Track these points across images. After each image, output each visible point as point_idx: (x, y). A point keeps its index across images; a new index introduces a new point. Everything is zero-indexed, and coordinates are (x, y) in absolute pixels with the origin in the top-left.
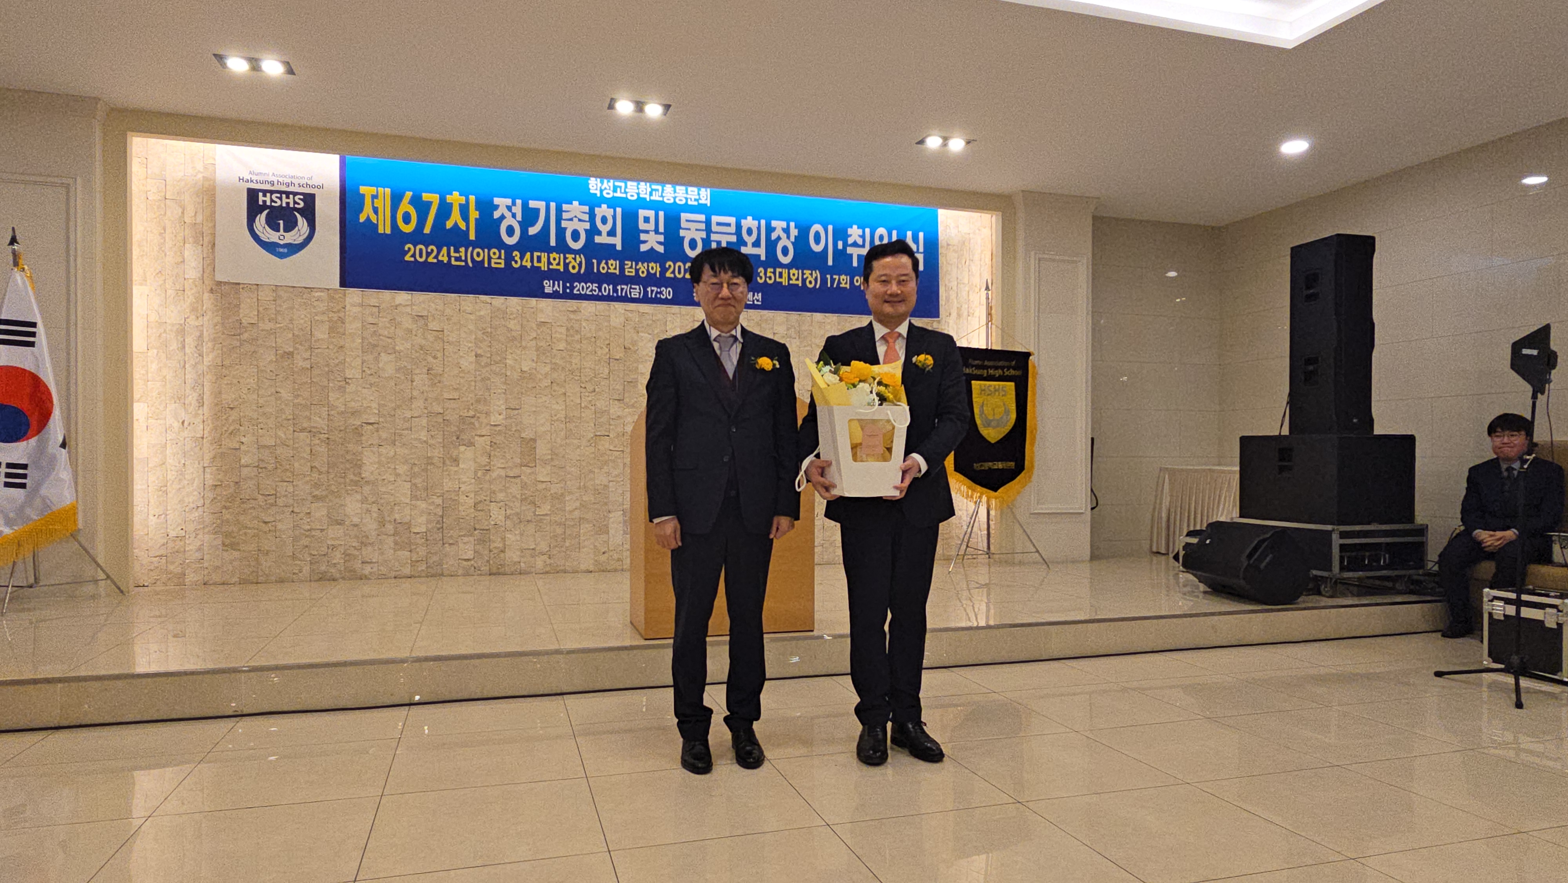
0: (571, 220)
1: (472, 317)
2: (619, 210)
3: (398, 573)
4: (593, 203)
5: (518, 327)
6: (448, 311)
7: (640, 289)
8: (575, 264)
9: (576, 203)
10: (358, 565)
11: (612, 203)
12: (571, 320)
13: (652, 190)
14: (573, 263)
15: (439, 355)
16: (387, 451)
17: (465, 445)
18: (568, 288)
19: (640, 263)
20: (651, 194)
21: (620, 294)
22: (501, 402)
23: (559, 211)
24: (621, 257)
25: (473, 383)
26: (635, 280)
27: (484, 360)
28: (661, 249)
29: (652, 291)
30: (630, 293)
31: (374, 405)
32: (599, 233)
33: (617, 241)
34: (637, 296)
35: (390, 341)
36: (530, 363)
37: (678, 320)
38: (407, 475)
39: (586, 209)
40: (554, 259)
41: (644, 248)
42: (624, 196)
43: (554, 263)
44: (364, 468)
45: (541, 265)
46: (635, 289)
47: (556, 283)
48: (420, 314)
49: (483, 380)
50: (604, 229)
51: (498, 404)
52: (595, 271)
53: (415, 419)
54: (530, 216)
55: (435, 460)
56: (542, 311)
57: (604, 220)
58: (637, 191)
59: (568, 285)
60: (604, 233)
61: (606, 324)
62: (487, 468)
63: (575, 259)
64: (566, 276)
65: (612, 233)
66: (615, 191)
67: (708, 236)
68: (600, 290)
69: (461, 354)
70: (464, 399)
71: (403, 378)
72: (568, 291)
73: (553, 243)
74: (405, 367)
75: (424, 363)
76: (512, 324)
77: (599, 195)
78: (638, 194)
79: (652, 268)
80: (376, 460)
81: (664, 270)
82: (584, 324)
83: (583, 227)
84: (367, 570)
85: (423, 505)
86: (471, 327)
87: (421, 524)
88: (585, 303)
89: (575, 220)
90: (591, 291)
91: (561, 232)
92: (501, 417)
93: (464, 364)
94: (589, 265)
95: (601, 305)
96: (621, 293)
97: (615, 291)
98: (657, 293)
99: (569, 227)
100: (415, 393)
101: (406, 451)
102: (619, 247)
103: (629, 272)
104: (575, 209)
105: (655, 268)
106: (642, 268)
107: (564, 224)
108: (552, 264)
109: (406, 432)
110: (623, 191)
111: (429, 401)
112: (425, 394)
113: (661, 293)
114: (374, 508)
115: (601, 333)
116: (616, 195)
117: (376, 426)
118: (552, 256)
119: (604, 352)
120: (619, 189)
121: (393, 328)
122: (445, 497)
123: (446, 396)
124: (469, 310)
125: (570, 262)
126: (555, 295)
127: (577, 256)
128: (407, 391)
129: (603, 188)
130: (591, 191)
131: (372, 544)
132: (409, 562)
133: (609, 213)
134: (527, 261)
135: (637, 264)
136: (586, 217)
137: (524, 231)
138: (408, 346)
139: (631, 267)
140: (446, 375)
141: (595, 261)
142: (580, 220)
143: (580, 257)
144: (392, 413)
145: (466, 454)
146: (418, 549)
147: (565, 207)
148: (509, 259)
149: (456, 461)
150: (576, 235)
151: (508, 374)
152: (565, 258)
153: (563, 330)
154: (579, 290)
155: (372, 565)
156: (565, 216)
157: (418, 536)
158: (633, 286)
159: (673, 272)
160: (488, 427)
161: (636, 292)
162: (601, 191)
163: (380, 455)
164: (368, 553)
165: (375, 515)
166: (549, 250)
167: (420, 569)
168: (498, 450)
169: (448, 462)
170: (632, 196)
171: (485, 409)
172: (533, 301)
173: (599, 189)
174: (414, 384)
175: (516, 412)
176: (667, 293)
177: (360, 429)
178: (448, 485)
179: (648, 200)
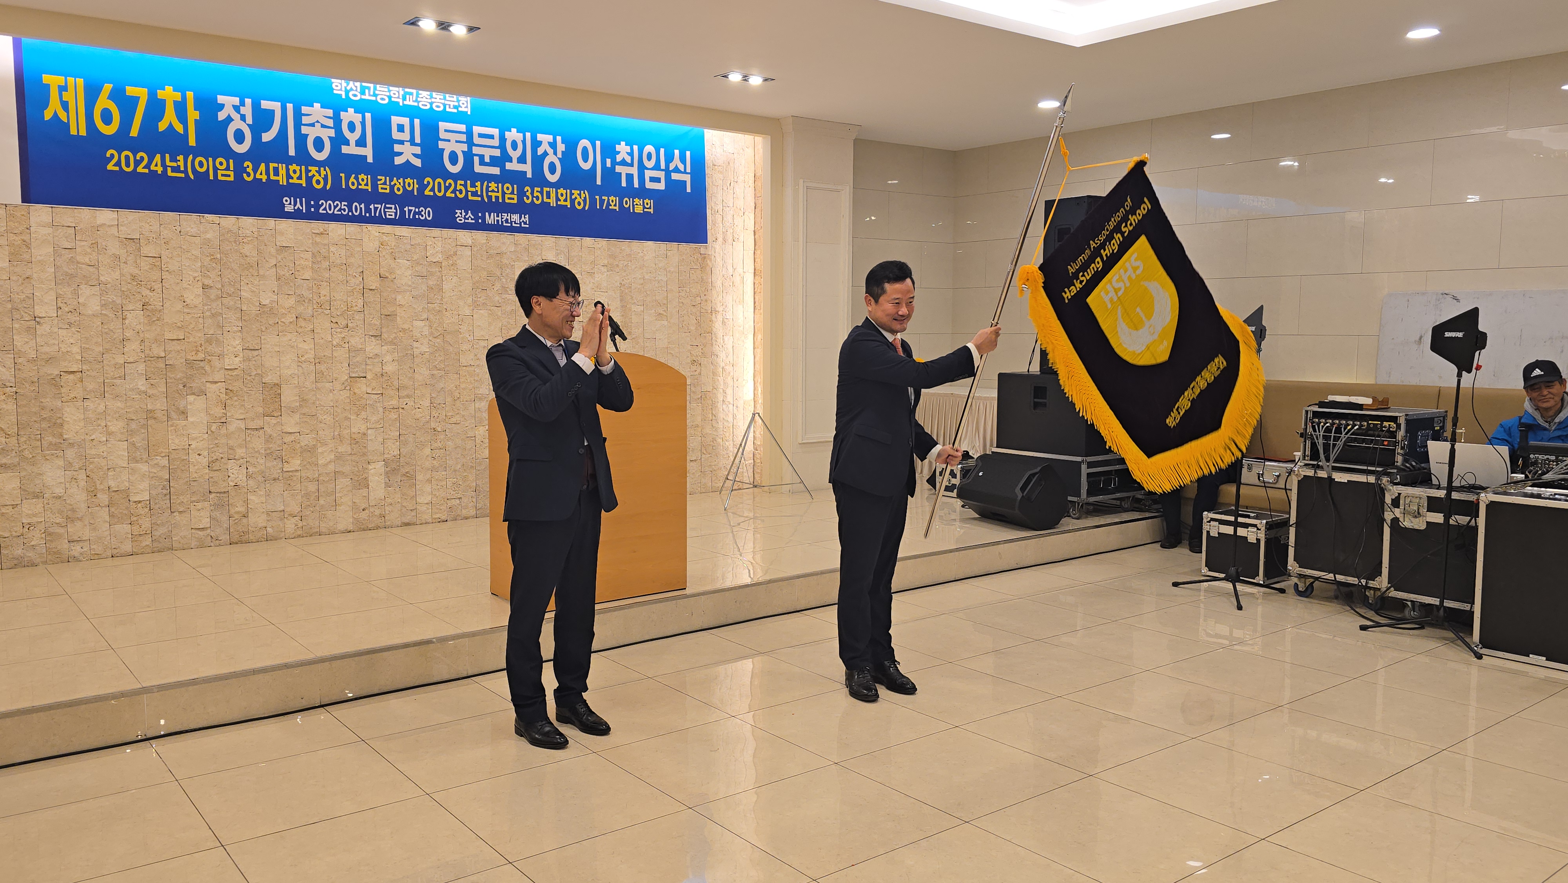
0: (313, 125)
1: (197, 240)
2: (368, 116)
3: (115, 552)
4: (337, 107)
5: (255, 253)
6: (165, 233)
7: (396, 208)
8: (320, 178)
9: (317, 105)
10: (64, 545)
11: (361, 108)
12: (317, 243)
13: (406, 93)
14: (317, 177)
15: (157, 286)
16: (96, 405)
17: (193, 394)
18: (312, 206)
19: (395, 178)
20: (404, 99)
21: (373, 215)
22: (237, 342)
23: (298, 115)
24: (373, 170)
25: (201, 320)
26: (390, 198)
27: (213, 293)
28: (418, 163)
29: (410, 211)
30: (385, 213)
31: (75, 349)
32: (347, 143)
33: (368, 152)
34: (393, 217)
35: (91, 269)
36: (270, 294)
37: (440, 244)
38: (122, 433)
39: (330, 112)
40: (295, 172)
41: (398, 161)
42: (374, 98)
43: (295, 176)
44: (66, 426)
45: (279, 178)
46: (391, 208)
47: (298, 200)
48: (129, 237)
49: (213, 316)
50: (353, 137)
51: (234, 343)
52: (344, 187)
53: (129, 365)
54: (262, 120)
55: (159, 414)
56: (282, 234)
57: (352, 127)
58: (388, 94)
59: (312, 203)
60: (352, 143)
61: (359, 249)
62: (223, 420)
63: (319, 172)
64: (308, 192)
65: (361, 143)
66: (363, 93)
67: (470, 148)
68: (350, 210)
69: (185, 285)
70: (191, 339)
71: (112, 315)
72: (313, 210)
73: (292, 152)
74: (113, 301)
75: (138, 297)
76: (247, 249)
77: (344, 97)
78: (390, 97)
79: (409, 184)
80: (82, 417)
81: (423, 187)
82: (332, 249)
83: (326, 135)
84: (76, 550)
85: (144, 468)
86: (196, 252)
87: (142, 492)
88: (333, 226)
89: (318, 125)
90: (340, 210)
91: (301, 139)
92: (237, 359)
93: (190, 297)
94: (336, 180)
95: (352, 228)
96: (375, 213)
97: (368, 210)
98: (415, 213)
99: (312, 133)
100: (129, 334)
101: (119, 404)
102: (370, 160)
103: (382, 188)
104: (316, 112)
105: (412, 184)
106: (398, 183)
107: (304, 130)
108: (292, 178)
109: (118, 382)
110: (372, 93)
111: (147, 344)
112: (142, 335)
113: (420, 213)
114: (82, 476)
115: (352, 260)
116: (363, 97)
117: (79, 375)
118: (292, 168)
119: (358, 282)
120: (367, 91)
121: (94, 254)
122: (172, 457)
123: (168, 336)
124: (194, 231)
125: (314, 175)
126: (296, 215)
127: (322, 169)
128: (119, 331)
129: (348, 88)
130: (335, 92)
131: (80, 519)
132: (130, 536)
133: (357, 118)
134: (261, 174)
135: (391, 180)
136: (330, 123)
137: (256, 138)
138: (116, 275)
139: (385, 183)
140: (165, 311)
141: (343, 175)
142: (323, 126)
143: (325, 170)
144: (100, 359)
145: (195, 404)
146: (140, 522)
147: (305, 110)
148: (240, 171)
149: (184, 413)
150: (319, 144)
151: (244, 308)
152: (308, 171)
153: (309, 255)
154: (325, 209)
155: (81, 544)
156: (305, 120)
157: (139, 505)
158: (387, 206)
159: (433, 190)
160: (222, 371)
161: (392, 212)
162: (347, 92)
163: (85, 409)
164: (76, 529)
165: (82, 484)
166: (289, 161)
167: (144, 544)
168: (236, 398)
169: (174, 415)
170: (383, 99)
171: (218, 350)
172: (271, 222)
173: (343, 89)
174: (127, 322)
175: (256, 353)
176: (427, 213)
177: (58, 379)
178: (175, 442)
179: (401, 104)
